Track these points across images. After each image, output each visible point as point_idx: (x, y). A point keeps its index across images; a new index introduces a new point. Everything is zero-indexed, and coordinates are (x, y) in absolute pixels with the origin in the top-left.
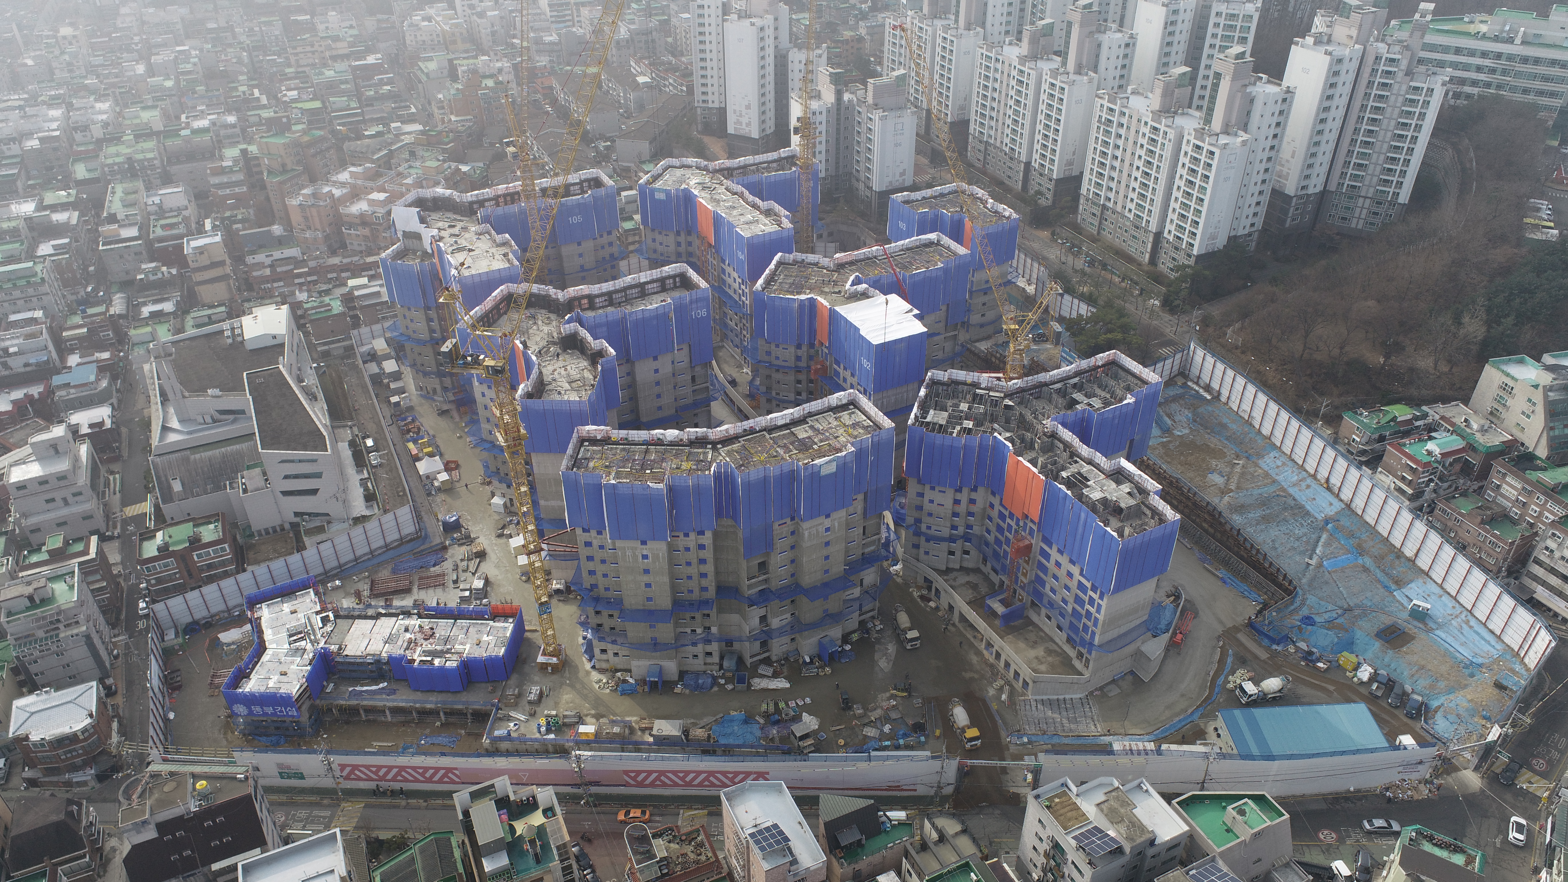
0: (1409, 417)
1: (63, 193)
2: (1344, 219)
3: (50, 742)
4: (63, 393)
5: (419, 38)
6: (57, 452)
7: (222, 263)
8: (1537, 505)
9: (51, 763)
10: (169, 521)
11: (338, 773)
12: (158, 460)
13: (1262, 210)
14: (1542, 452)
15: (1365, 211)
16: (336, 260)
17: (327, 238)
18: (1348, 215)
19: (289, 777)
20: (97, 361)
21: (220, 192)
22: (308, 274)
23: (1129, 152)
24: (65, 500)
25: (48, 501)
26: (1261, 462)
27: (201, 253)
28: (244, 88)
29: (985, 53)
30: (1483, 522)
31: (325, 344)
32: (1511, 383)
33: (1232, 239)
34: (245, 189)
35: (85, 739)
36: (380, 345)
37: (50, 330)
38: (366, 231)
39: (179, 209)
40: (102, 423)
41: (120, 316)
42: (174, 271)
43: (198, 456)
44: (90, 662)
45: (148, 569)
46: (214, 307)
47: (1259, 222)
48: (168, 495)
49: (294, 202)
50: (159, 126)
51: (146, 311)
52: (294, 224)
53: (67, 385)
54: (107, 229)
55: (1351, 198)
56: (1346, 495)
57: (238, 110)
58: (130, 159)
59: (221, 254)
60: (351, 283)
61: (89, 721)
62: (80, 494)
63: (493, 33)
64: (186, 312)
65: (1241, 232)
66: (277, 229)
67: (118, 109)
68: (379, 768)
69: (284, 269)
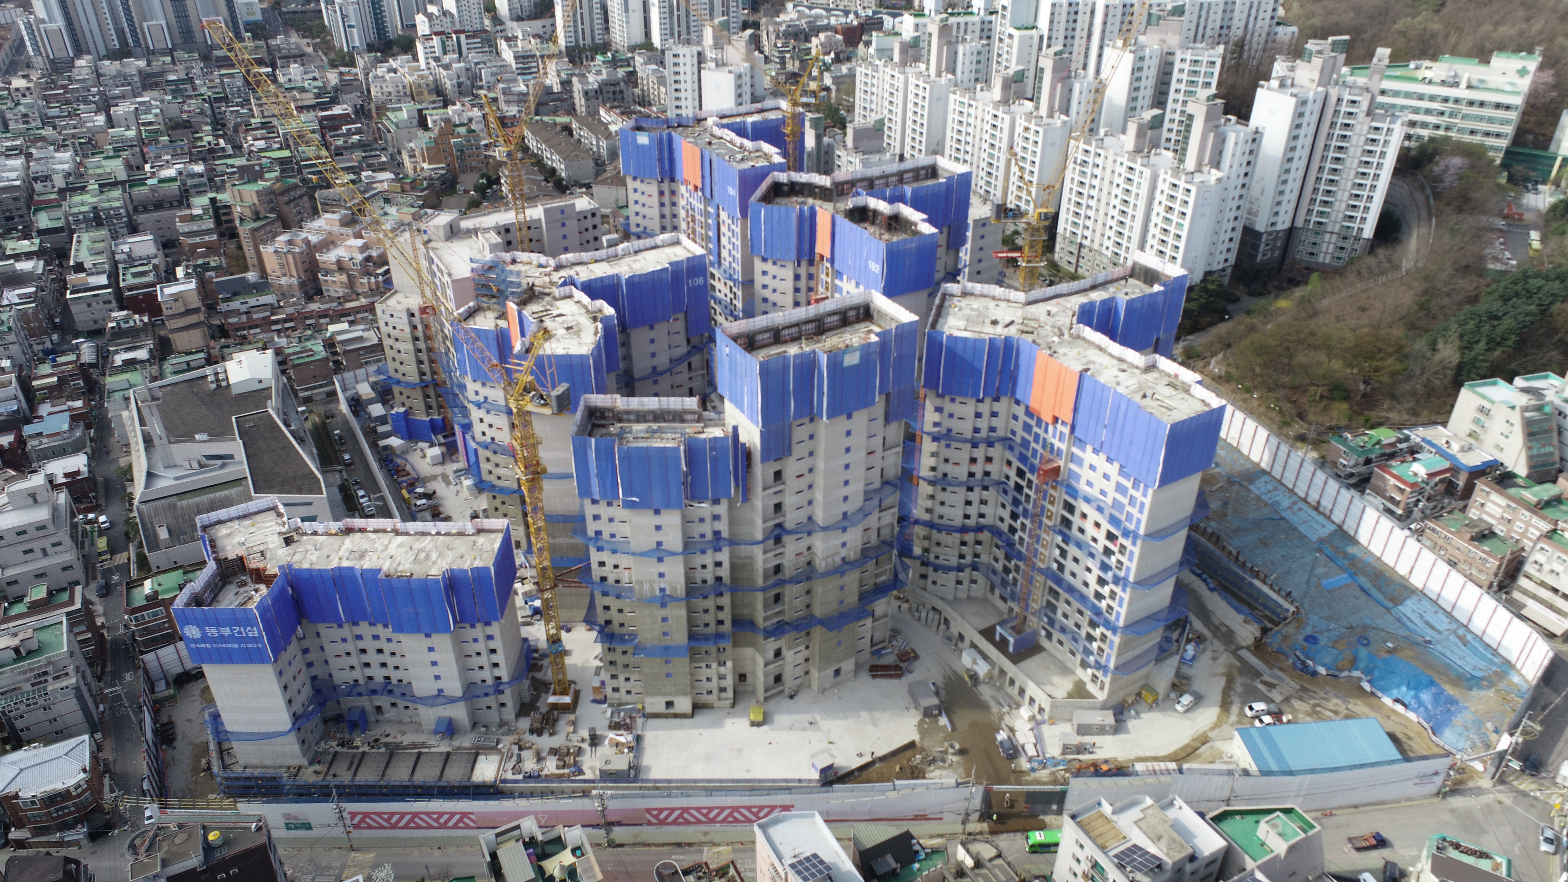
0: (1393, 440)
1: (26, 242)
2: (1312, 254)
3: (42, 800)
4: (35, 442)
5: (385, 90)
6: (35, 501)
7: (196, 311)
8: (1522, 521)
9: (42, 821)
10: (155, 570)
11: (348, 822)
12: (144, 507)
13: (1235, 246)
14: (1521, 469)
15: (1332, 246)
16: (314, 306)
17: (302, 284)
18: (1315, 251)
19: (296, 828)
20: (70, 409)
21: (190, 241)
22: (285, 321)
23: (1105, 191)
24: (44, 550)
25: (25, 552)
26: (1251, 487)
27: (176, 300)
28: (210, 138)
29: (959, 98)
30: (1473, 539)
31: (306, 390)
32: (1487, 405)
33: (1208, 274)
34: (215, 237)
35: (79, 796)
36: (365, 390)
37: (19, 378)
38: (344, 278)
39: (148, 257)
40: (78, 473)
41: (91, 365)
42: (146, 319)
43: (184, 503)
44: (79, 716)
45: (136, 619)
46: (191, 353)
47: (1232, 257)
48: (154, 545)
49: (267, 250)
50: (122, 176)
51: (119, 359)
52: (269, 271)
53: (40, 434)
54: (73, 278)
55: (1317, 233)
56: (1337, 517)
57: (204, 160)
58: (95, 208)
59: (195, 302)
60: (332, 328)
61: (83, 775)
62: (60, 544)
63: (459, 85)
64: (163, 359)
65: (1216, 267)
66: (251, 276)
67: (78, 159)
68: (392, 815)
69: (261, 315)
